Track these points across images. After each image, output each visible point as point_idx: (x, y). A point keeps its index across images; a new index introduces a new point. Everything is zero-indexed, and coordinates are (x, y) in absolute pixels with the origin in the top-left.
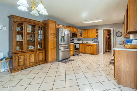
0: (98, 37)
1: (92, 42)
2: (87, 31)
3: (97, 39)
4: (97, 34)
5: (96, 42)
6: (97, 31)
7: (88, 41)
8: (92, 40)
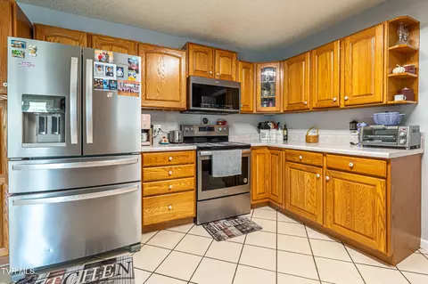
0: (412, 96)
1: (354, 136)
2: (305, 67)
3: (404, 113)
4: (399, 70)
5: (391, 140)
6: (402, 44)
7: (323, 134)
8: (354, 125)
